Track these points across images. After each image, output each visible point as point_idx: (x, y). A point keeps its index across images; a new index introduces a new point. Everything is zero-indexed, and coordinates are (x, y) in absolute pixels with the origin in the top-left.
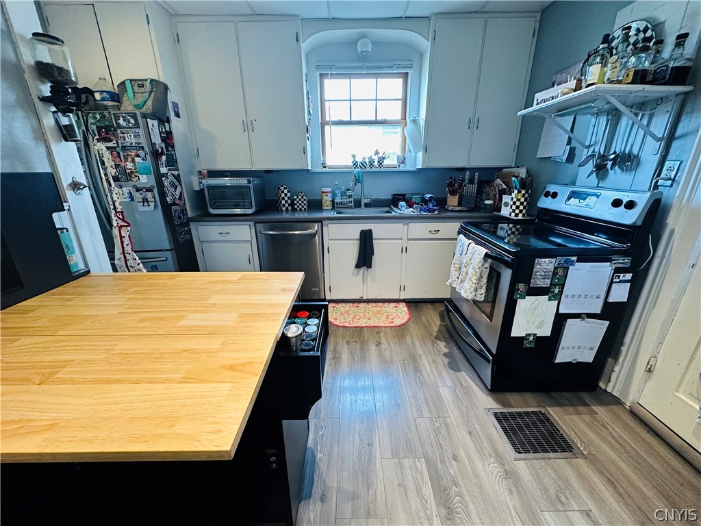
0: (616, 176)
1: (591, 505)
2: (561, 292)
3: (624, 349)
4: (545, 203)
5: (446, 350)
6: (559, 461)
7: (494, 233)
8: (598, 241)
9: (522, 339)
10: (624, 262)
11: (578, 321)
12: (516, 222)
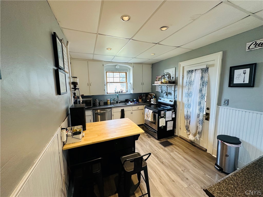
0: (169, 96)
1: (176, 150)
2: (165, 117)
3: (176, 126)
4: (159, 101)
5: (146, 135)
6: (171, 147)
7: (150, 107)
8: (169, 107)
9: (161, 127)
10: (173, 110)
11: (169, 122)
12: (155, 105)
